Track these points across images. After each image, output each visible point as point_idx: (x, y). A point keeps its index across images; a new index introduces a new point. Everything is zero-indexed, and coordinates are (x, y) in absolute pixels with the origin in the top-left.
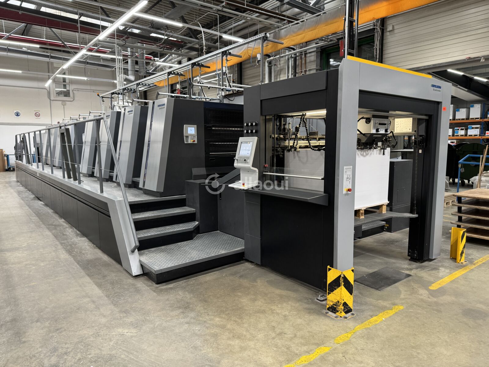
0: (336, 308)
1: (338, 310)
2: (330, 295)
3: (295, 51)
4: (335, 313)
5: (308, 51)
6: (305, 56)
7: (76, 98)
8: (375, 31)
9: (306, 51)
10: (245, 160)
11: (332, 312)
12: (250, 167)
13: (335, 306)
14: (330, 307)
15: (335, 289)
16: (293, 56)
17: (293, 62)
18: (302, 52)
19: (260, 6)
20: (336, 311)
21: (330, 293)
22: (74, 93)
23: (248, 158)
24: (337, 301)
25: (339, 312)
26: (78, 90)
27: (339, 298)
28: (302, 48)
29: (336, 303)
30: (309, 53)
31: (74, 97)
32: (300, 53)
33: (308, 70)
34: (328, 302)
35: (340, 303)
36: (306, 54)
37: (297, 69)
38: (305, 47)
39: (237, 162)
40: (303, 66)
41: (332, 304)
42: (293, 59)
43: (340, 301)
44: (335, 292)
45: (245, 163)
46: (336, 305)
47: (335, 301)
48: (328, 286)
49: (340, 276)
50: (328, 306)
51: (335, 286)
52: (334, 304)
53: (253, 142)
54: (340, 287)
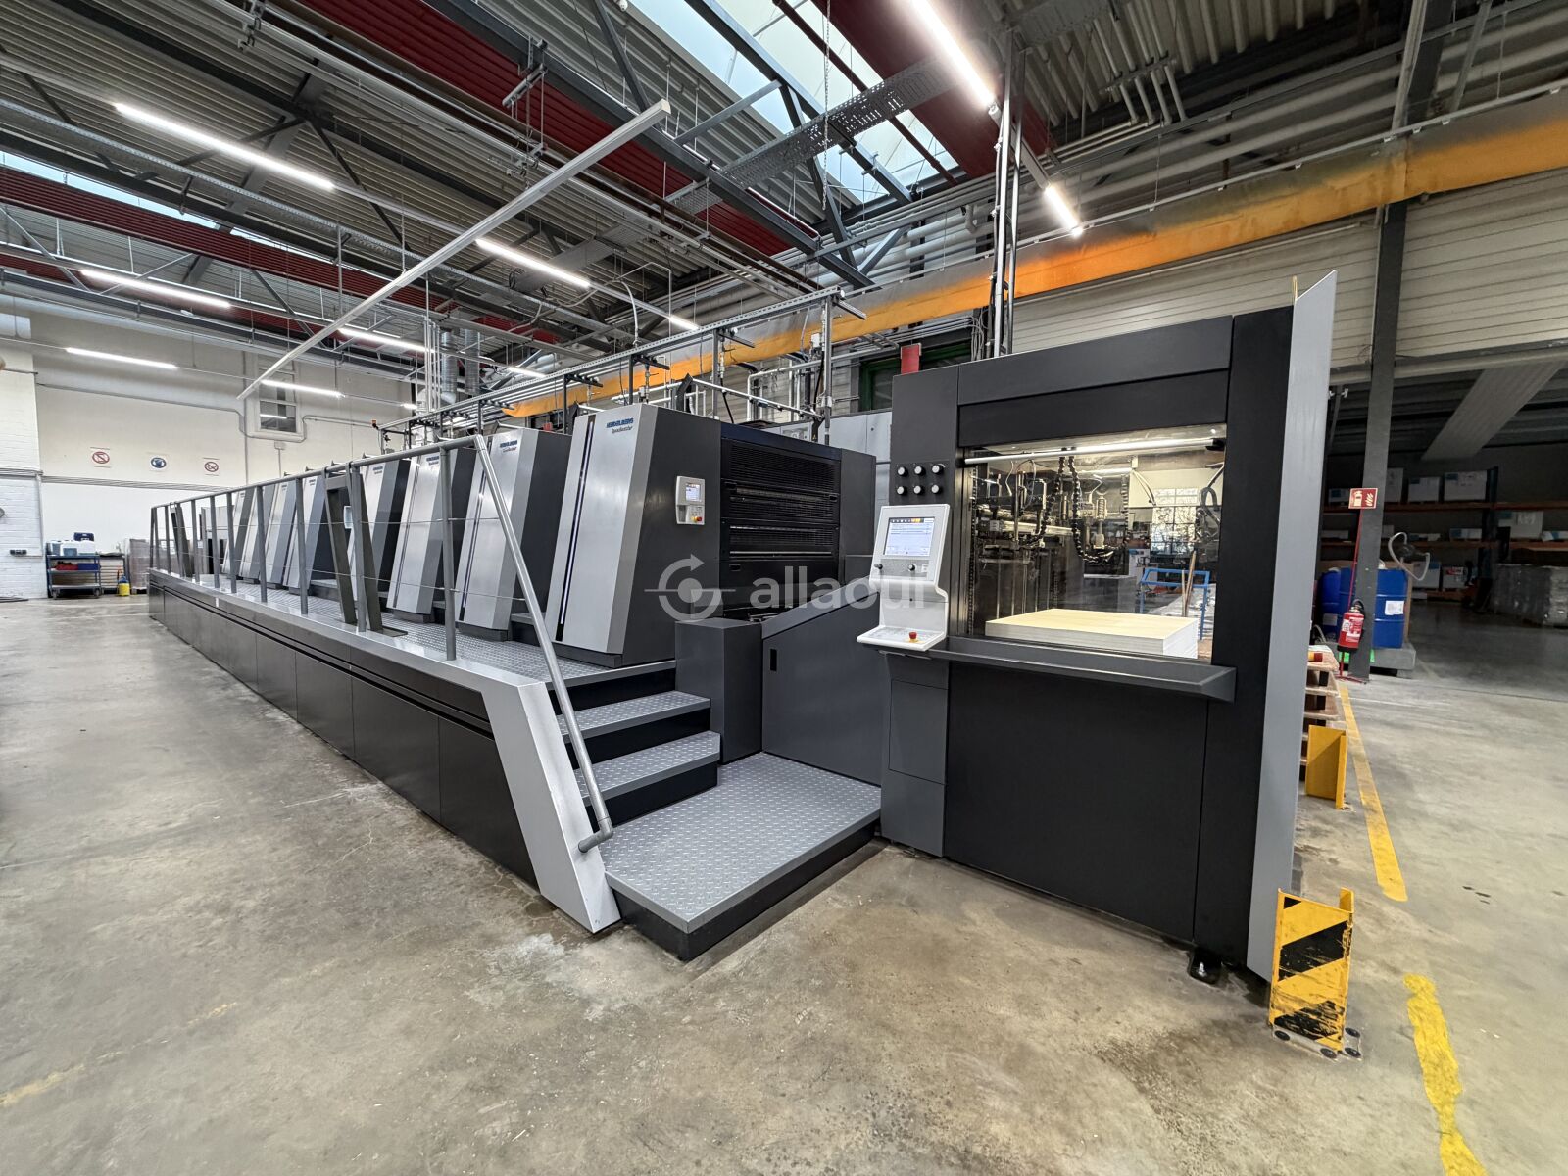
0: (1318, 1022)
1: (1328, 1029)
2: (1287, 981)
4: (1314, 1038)
7: (308, 436)
8: (972, 333)
10: (913, 569)
11: (1300, 1032)
12: (934, 588)
13: (1314, 1017)
14: (1287, 1017)
15: (1317, 964)
19: (772, 257)
20: (1318, 1032)
21: (1289, 975)
22: (305, 426)
23: (926, 562)
24: (1323, 1000)
25: (1335, 1037)
26: (316, 418)
27: (1336, 992)
29: (1321, 1007)
31: (305, 433)
35: (1338, 1010)
39: (882, 573)
41: (1298, 1008)
43: (1338, 1004)
44: (1315, 973)
45: (913, 575)
46: (1319, 1015)
47: (1314, 1001)
48: (1282, 955)
49: (1343, 926)
50: (1278, 1014)
51: (1315, 954)
52: (1308, 1011)
53: (935, 519)
54: (1340, 961)
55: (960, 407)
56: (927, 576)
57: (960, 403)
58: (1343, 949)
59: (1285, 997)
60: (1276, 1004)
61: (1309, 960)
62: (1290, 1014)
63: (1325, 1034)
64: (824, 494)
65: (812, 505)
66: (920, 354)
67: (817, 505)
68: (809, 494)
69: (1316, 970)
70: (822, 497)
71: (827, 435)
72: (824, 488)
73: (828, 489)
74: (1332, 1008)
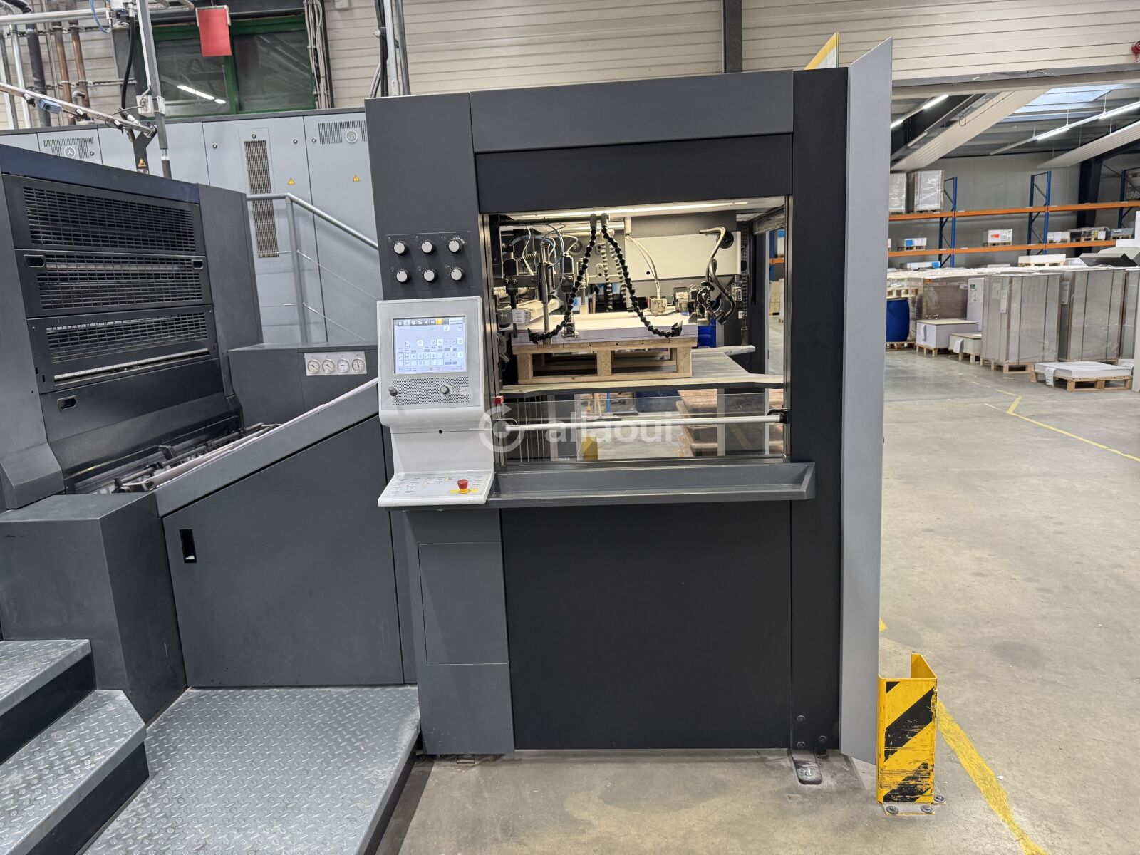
0: (916, 785)
1: (924, 788)
2: (892, 758)
3: (28, 15)
4: (913, 800)
5: (82, 24)
6: (77, 39)
9: (76, 22)
10: (447, 391)
11: (904, 800)
12: (477, 413)
13: (912, 782)
14: (893, 791)
15: (913, 734)
16: (22, 28)
17: (26, 50)
18: (59, 23)
20: (916, 794)
21: (893, 752)
23: (464, 380)
24: (918, 764)
25: (928, 792)
27: (928, 752)
28: (58, 10)
29: (918, 772)
30: (86, 28)
32: (54, 24)
33: (90, 82)
34: (888, 779)
35: (930, 768)
36: (75, 32)
37: (47, 75)
38: (67, 9)
39: (397, 402)
40: (73, 68)
41: (900, 779)
42: (25, 40)
43: (930, 763)
44: (912, 742)
45: (449, 400)
46: (916, 778)
47: (911, 768)
48: (886, 734)
49: (931, 693)
50: (886, 791)
51: (911, 726)
52: (909, 779)
53: (461, 319)
54: (930, 724)
55: (477, 156)
56: (465, 399)
57: (476, 150)
58: (932, 713)
59: (891, 774)
60: (884, 783)
61: (907, 733)
62: (895, 787)
63: (922, 793)
64: (183, 260)
65: (169, 278)
66: (229, 22)
67: (176, 278)
68: (162, 261)
69: (912, 740)
70: (181, 264)
71: (164, 158)
72: (182, 250)
73: (188, 250)
74: (926, 768)
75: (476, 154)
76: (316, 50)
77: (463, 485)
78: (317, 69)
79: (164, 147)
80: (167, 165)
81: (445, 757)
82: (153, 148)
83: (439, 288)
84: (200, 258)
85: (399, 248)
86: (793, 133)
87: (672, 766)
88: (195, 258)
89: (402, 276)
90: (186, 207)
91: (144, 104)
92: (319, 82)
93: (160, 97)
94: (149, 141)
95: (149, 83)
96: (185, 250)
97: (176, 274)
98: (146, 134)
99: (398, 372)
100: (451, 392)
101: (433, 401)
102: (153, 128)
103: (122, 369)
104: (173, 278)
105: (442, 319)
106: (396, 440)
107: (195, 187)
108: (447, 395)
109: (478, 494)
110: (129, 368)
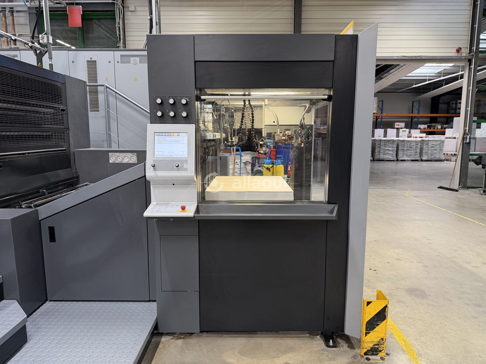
0: (378, 348)
1: (381, 349)
2: (368, 335)
4: (377, 355)
5: (15, 9)
6: (13, 16)
8: (116, 6)
11: (373, 354)
12: (193, 177)
13: (377, 347)
14: (368, 350)
15: (378, 325)
18: (5, 8)
20: (378, 352)
21: (369, 333)
23: (186, 161)
24: (380, 338)
25: (383, 351)
27: (384, 333)
28: (4, 2)
29: (379, 342)
30: (17, 11)
32: (2, 8)
34: (366, 345)
35: (384, 340)
38: (9, 2)
39: (155, 170)
40: (10, 28)
41: (371, 345)
43: (384, 338)
44: (377, 328)
45: (178, 170)
46: (378, 345)
47: (376, 340)
48: (366, 325)
49: (386, 307)
50: (365, 350)
51: (377, 321)
52: (375, 345)
53: (186, 134)
54: (385, 321)
55: (196, 62)
56: (186, 170)
57: (196, 60)
58: (386, 316)
59: (367, 343)
60: (364, 347)
61: (375, 324)
62: (369, 349)
63: (380, 351)
64: (57, 108)
65: (50, 115)
66: (82, 13)
67: (53, 115)
68: (47, 107)
69: (377, 327)
70: (55, 109)
71: (50, 63)
72: (56, 103)
73: (59, 104)
74: (383, 340)
75: (195, 62)
76: (119, 27)
77: (183, 208)
78: (120, 35)
79: (51, 58)
80: (51, 66)
81: (168, 334)
82: (45, 58)
83: (175, 120)
84: (64, 108)
85: (159, 101)
86: (334, 61)
87: (271, 339)
88: (61, 107)
89: (159, 114)
90: (59, 85)
91: (43, 38)
92: (120, 41)
93: (50, 36)
94: (44, 54)
95: (46, 29)
96: (58, 103)
97: (53, 114)
98: (43, 52)
99: (155, 156)
100: (180, 166)
101: (172, 170)
102: (46, 49)
103: (25, 153)
104: (51, 115)
105: (176, 134)
106: (153, 188)
107: (64, 76)
108: (178, 168)
109: (190, 212)
110: (28, 153)
